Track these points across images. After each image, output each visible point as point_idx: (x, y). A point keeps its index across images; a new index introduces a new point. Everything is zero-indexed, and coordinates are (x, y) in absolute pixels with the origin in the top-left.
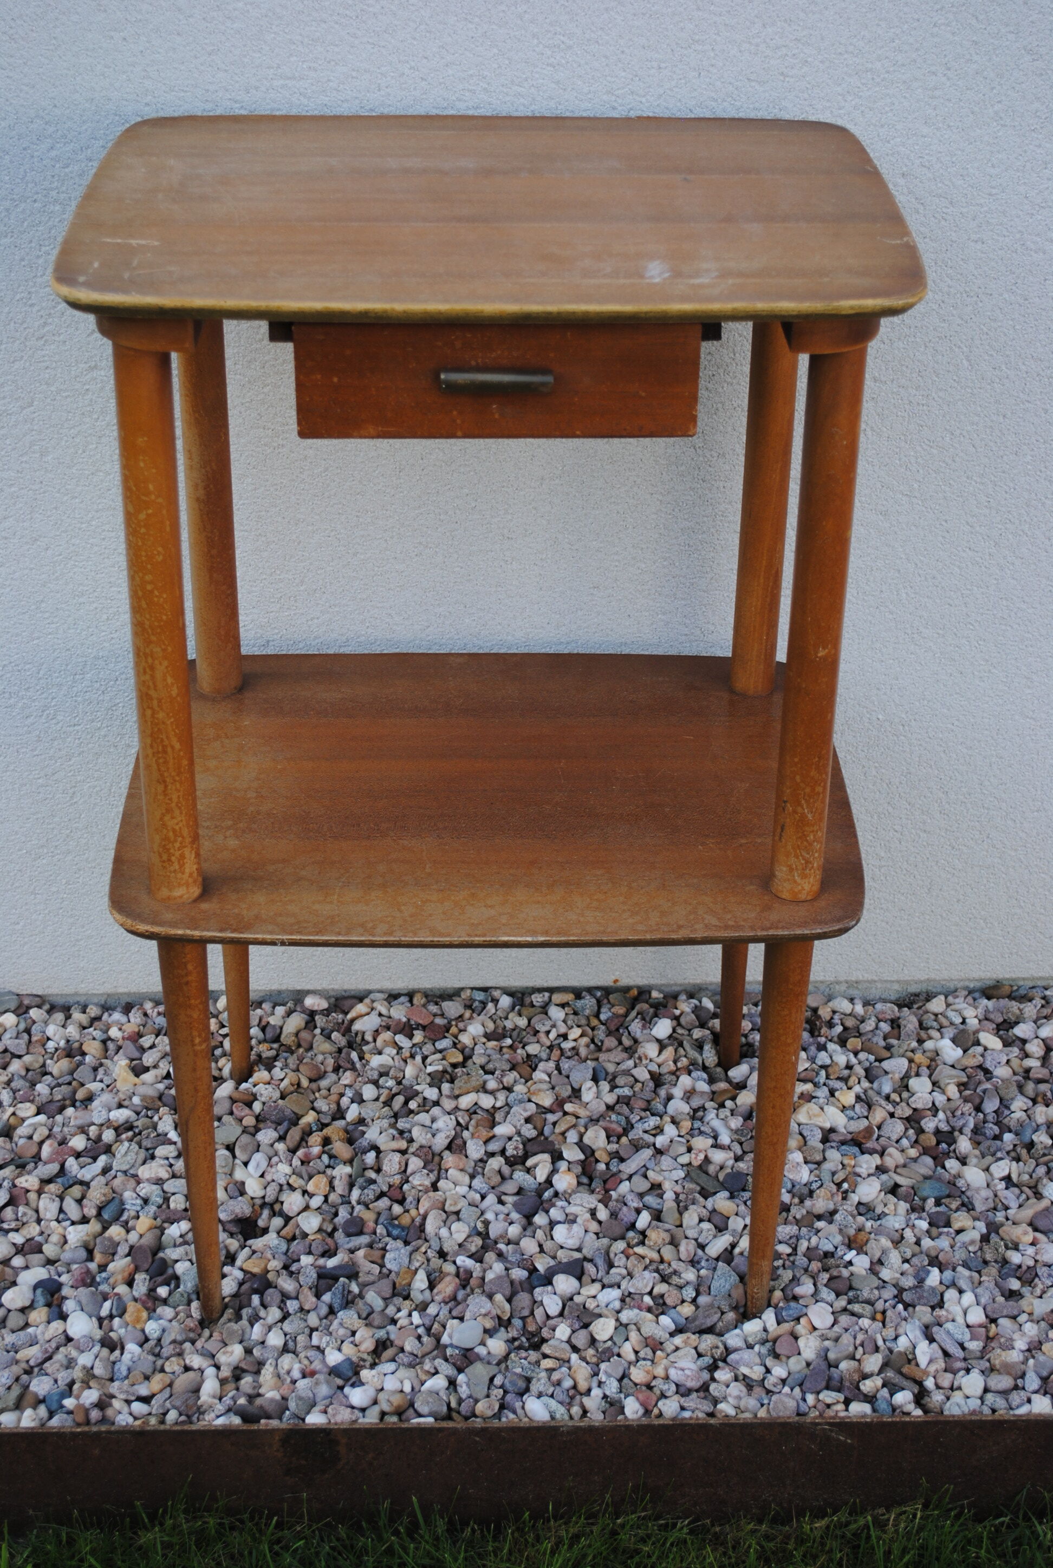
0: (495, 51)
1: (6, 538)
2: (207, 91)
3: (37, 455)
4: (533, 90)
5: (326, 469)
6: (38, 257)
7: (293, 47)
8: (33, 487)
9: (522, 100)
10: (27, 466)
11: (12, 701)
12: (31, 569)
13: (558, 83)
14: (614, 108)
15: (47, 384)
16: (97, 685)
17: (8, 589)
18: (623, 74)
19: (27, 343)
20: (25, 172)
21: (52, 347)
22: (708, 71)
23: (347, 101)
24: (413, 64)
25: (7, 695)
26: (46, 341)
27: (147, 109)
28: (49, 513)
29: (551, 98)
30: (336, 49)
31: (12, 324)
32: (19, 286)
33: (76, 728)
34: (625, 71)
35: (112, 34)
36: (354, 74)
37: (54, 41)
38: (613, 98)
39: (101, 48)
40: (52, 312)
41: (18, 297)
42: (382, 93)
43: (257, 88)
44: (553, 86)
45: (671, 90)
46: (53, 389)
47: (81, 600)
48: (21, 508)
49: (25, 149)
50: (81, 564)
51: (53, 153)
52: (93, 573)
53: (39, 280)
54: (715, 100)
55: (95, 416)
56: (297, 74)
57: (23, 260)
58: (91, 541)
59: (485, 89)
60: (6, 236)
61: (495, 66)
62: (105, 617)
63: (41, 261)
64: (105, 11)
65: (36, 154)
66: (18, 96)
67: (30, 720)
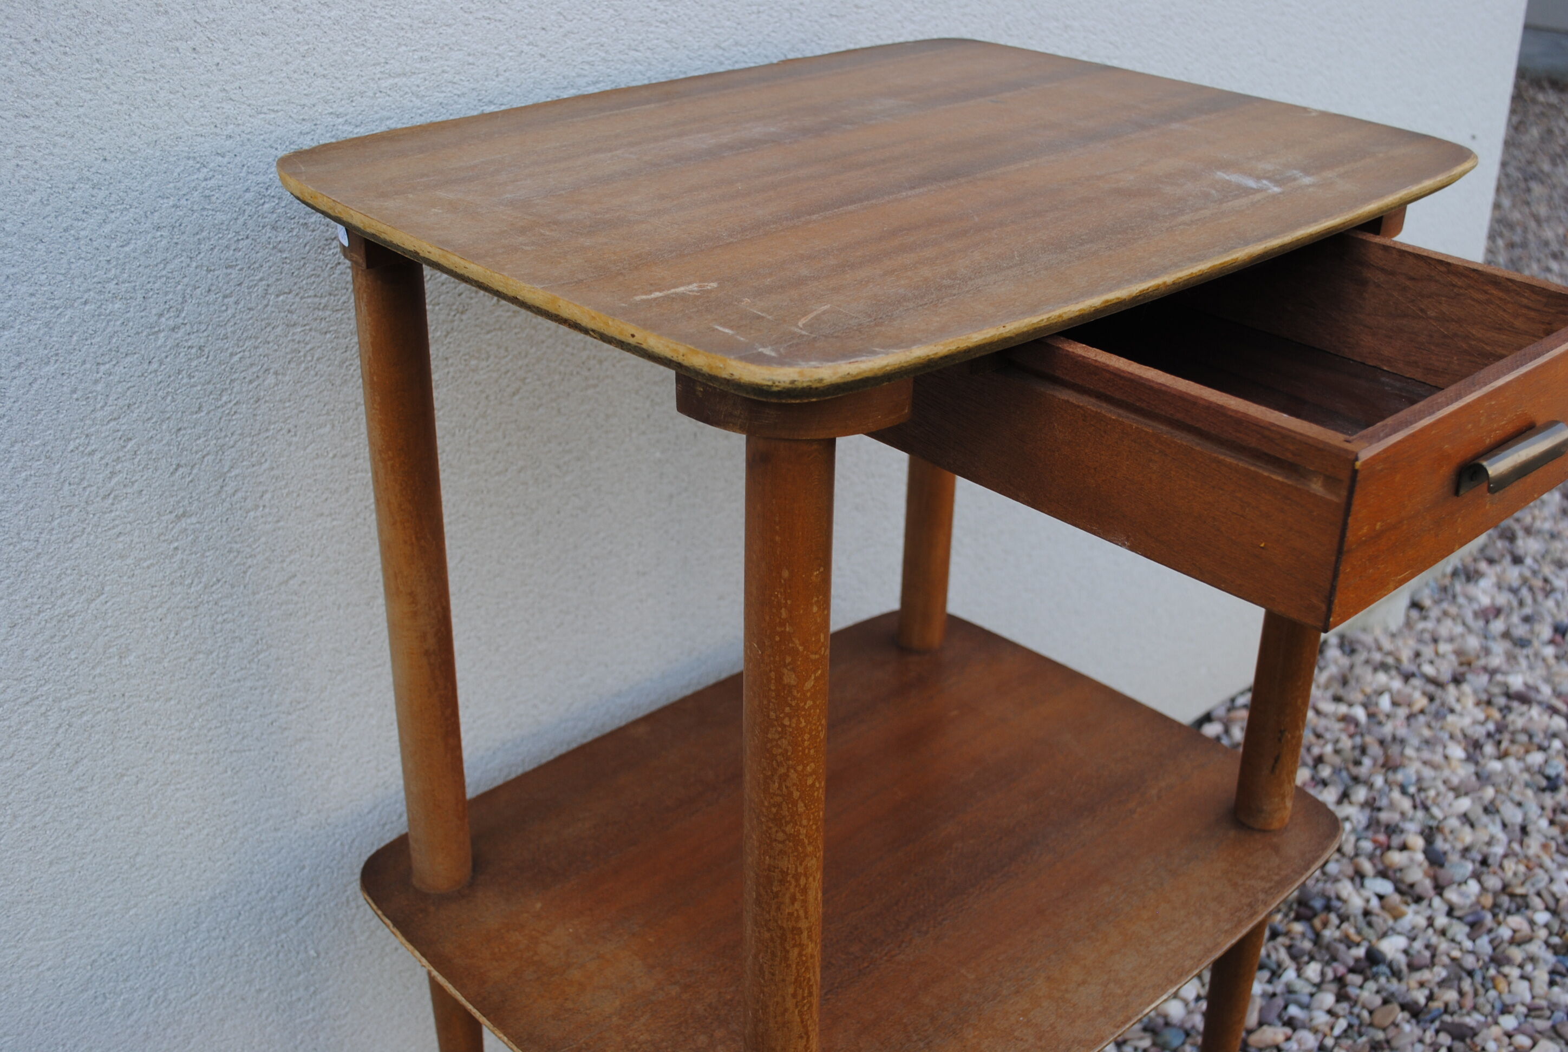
0: (611, 11)
1: (81, 789)
2: (304, 106)
3: (115, 660)
4: (649, 54)
5: (462, 559)
6: (96, 382)
7: (402, 33)
8: (114, 706)
9: (639, 67)
10: (103, 679)
11: (108, 1004)
12: (118, 818)
13: (670, 42)
14: (721, 63)
15: (122, 557)
16: (214, 934)
17: (90, 857)
18: (728, 23)
19: (90, 509)
20: (70, 263)
21: (124, 503)
22: (798, 10)
23: (464, 94)
24: (531, 38)
25: (100, 1000)
26: (115, 498)
27: (228, 143)
28: (137, 733)
29: (666, 60)
30: (450, 31)
31: (66, 487)
32: (73, 429)
33: (193, 999)
34: (729, 20)
35: (178, 44)
36: (471, 59)
37: (97, 65)
38: (720, 52)
39: (162, 66)
40: (121, 454)
41: (71, 447)
42: (501, 79)
43: (362, 94)
44: (667, 45)
45: (768, 35)
46: (129, 561)
47: (188, 831)
48: (98, 741)
49: (66, 230)
50: (184, 785)
51: (107, 229)
52: (201, 791)
53: (99, 414)
54: (804, 41)
55: (188, 581)
56: (408, 69)
57: (74, 391)
58: (195, 749)
59: (604, 59)
60: (48, 363)
61: (613, 29)
62: (220, 841)
63: (99, 387)
64: (166, 12)
65: (82, 233)
66: (51, 154)
67: (134, 1017)
